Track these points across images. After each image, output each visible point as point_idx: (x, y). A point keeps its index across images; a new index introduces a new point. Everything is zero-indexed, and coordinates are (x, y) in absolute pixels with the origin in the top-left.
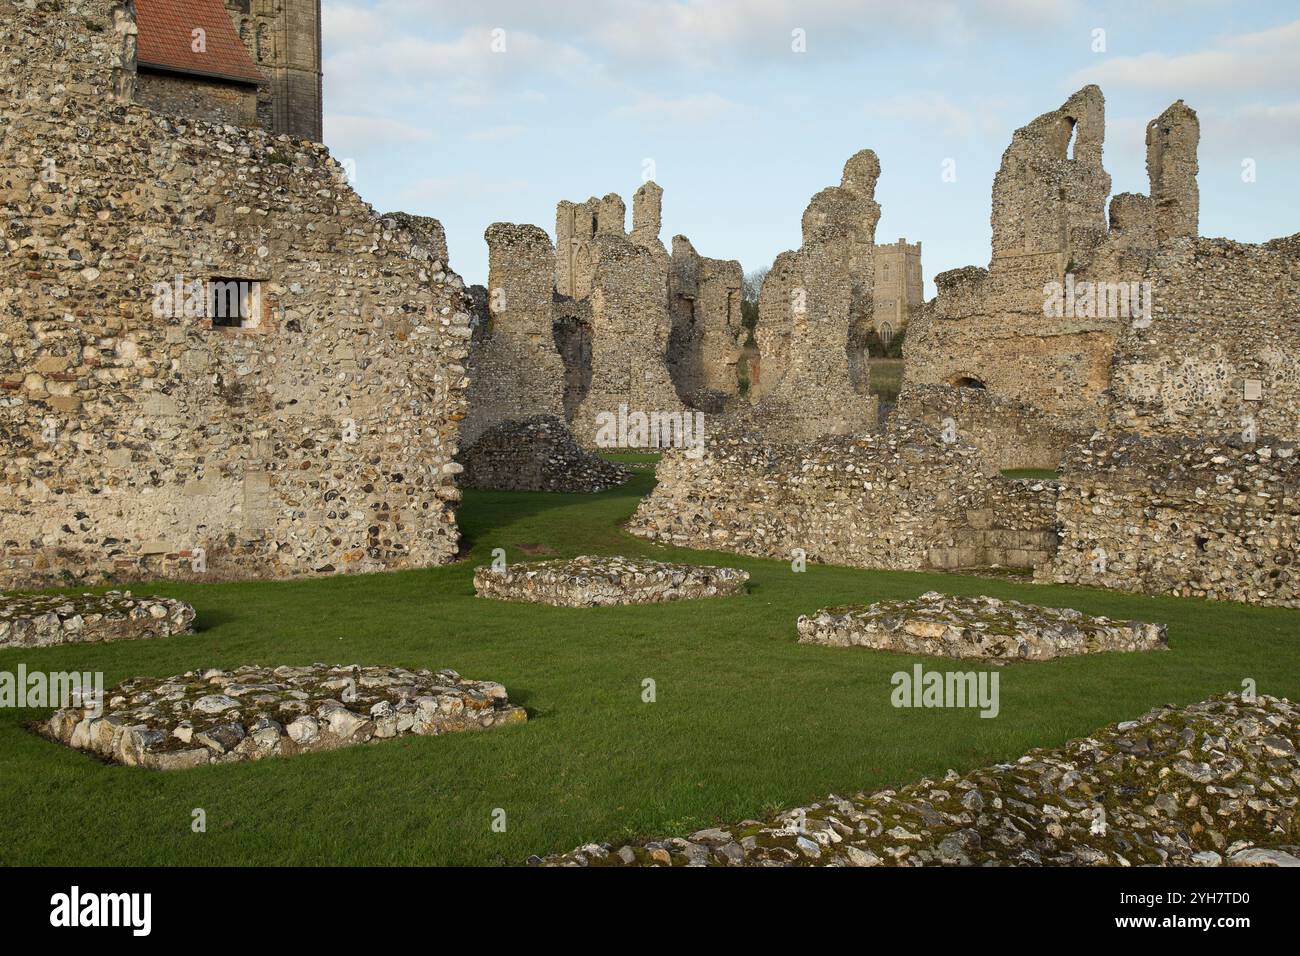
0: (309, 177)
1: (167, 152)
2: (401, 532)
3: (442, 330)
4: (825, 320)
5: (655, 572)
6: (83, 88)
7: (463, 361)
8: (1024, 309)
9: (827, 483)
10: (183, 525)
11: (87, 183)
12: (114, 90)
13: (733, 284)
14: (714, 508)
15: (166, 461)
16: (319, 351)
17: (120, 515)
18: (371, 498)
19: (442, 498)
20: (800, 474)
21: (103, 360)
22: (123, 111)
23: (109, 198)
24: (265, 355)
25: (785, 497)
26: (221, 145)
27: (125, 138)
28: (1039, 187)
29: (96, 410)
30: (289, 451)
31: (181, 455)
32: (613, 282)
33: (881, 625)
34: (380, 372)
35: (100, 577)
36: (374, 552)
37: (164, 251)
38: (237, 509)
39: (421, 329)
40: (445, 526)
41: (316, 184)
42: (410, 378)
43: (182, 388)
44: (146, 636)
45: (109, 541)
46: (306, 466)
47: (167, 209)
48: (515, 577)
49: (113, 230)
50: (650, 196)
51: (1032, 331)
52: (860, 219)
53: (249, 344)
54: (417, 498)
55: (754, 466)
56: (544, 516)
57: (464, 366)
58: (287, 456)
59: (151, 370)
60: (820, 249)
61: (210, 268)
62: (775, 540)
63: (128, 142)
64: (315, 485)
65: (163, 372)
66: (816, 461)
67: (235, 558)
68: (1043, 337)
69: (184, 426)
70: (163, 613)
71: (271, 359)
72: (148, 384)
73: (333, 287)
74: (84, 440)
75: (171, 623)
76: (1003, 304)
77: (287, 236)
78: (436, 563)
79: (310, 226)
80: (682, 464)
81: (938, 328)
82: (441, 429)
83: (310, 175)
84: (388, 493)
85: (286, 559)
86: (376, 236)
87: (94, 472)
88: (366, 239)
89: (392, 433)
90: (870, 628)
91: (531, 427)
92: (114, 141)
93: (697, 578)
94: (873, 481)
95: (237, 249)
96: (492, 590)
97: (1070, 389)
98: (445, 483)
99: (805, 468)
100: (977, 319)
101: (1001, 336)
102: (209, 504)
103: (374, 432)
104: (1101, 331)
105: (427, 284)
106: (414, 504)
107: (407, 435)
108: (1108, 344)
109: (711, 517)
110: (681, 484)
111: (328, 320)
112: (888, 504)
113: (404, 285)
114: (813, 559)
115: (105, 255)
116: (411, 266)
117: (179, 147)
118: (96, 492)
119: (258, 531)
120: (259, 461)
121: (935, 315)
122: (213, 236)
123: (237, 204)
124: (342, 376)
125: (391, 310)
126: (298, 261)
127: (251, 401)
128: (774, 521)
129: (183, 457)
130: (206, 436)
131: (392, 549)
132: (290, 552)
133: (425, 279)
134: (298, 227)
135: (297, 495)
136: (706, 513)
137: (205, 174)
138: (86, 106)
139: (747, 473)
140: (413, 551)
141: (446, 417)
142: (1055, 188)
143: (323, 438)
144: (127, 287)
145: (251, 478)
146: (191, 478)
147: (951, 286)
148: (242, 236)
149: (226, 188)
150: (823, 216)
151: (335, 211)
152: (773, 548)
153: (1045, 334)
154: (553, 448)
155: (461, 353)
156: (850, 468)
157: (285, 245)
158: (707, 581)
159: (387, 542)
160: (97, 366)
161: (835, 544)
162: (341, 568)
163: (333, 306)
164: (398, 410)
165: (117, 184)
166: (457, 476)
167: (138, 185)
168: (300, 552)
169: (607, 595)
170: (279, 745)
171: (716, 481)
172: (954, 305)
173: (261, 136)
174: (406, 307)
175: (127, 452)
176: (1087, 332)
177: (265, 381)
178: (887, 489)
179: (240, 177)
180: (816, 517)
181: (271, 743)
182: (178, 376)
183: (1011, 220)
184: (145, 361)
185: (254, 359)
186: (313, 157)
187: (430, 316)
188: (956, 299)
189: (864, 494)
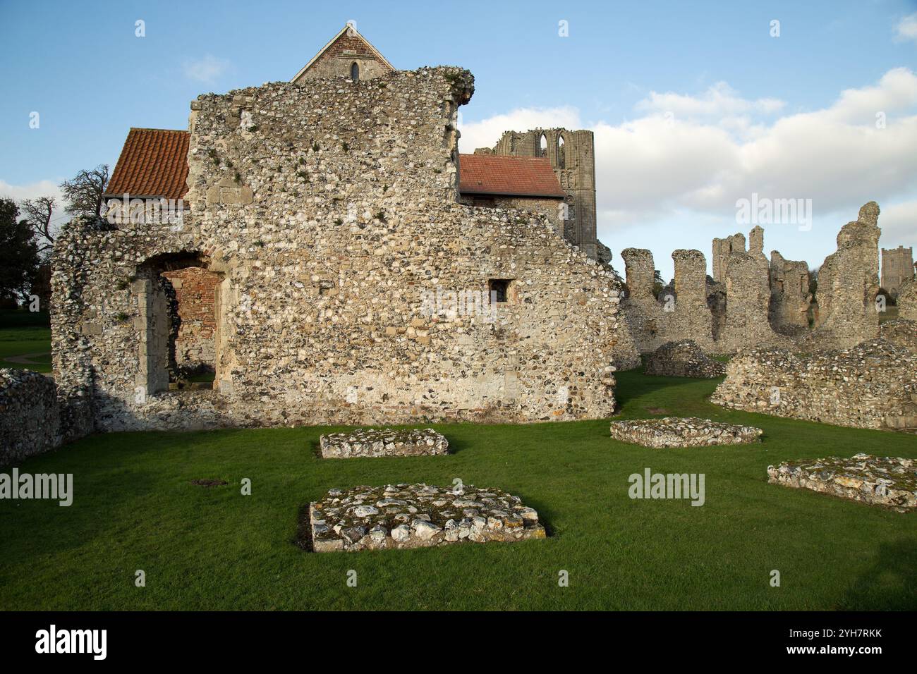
0: (535, 229)
1: (469, 223)
2: (584, 401)
3: (604, 299)
5: (703, 429)
6: (433, 198)
7: (615, 315)
9: (822, 377)
10: (477, 396)
11: (434, 240)
12: (446, 198)
13: (803, 272)
14: (758, 390)
15: (468, 366)
16: (541, 312)
17: (448, 391)
18: (568, 384)
19: (605, 384)
20: (806, 372)
21: (440, 320)
22: (450, 207)
23: (443, 246)
24: (515, 315)
25: (798, 384)
26: (493, 218)
27: (450, 219)
29: (437, 343)
30: (526, 361)
31: (475, 363)
32: (735, 274)
33: (819, 476)
34: (572, 322)
35: (439, 419)
36: (569, 411)
37: (468, 268)
38: (502, 389)
39: (593, 300)
40: (606, 398)
41: (538, 232)
42: (587, 324)
43: (475, 332)
44: (424, 454)
45: (443, 403)
46: (535, 368)
47: (469, 249)
48: (628, 428)
49: (445, 260)
50: (757, 233)
52: (870, 236)
53: (507, 310)
54: (591, 384)
55: (781, 367)
56: (667, 391)
57: (616, 317)
58: (525, 363)
59: (461, 324)
60: (846, 252)
61: (488, 275)
62: (793, 408)
63: (451, 221)
64: (539, 378)
65: (467, 324)
66: (815, 364)
67: (501, 412)
69: (477, 350)
70: (432, 443)
71: (518, 317)
72: (460, 330)
73: (548, 281)
74: (432, 356)
75: (436, 448)
77: (525, 257)
78: (602, 417)
79: (536, 252)
80: (740, 366)
82: (604, 349)
83: (536, 228)
84: (576, 381)
85: (525, 413)
86: (569, 255)
87: (437, 371)
88: (564, 257)
89: (578, 352)
90: (812, 477)
91: (680, 345)
92: (445, 220)
93: (730, 432)
94: (849, 376)
95: (501, 265)
96: (618, 434)
98: (606, 376)
99: (809, 369)
102: (488, 386)
103: (569, 351)
105: (595, 277)
106: (590, 387)
107: (586, 352)
109: (756, 394)
110: (739, 377)
111: (545, 297)
112: (858, 390)
113: (583, 278)
114: (815, 419)
115: (441, 272)
116: (587, 268)
117: (474, 220)
118: (437, 380)
119: (512, 400)
120: (512, 366)
122: (490, 260)
123: (500, 244)
124: (552, 324)
125: (577, 291)
126: (530, 269)
127: (508, 337)
128: (792, 397)
129: (477, 364)
130: (487, 354)
131: (579, 409)
132: (528, 410)
133: (595, 275)
134: (530, 253)
135: (531, 382)
136: (754, 392)
137: (486, 232)
138: (434, 206)
139: (777, 371)
140: (590, 410)
141: (606, 344)
143: (543, 354)
144: (451, 286)
145: (508, 374)
146: (480, 374)
148: (503, 259)
149: (495, 237)
150: (848, 236)
151: (548, 244)
152: (792, 412)
154: (691, 356)
155: (614, 311)
156: (835, 369)
157: (523, 262)
158: (735, 434)
159: (576, 406)
160: (438, 322)
161: (828, 411)
162: (553, 419)
163: (548, 290)
164: (581, 340)
165: (446, 239)
166: (613, 373)
167: (456, 239)
168: (533, 410)
169: (673, 441)
170: (385, 541)
171: (759, 375)
173: (513, 213)
174: (585, 289)
175: (451, 362)
177: (514, 327)
178: (857, 381)
179: (502, 232)
180: (816, 396)
181: (380, 540)
182: (474, 326)
184: (459, 319)
185: (509, 317)
186: (538, 219)
187: (597, 293)
189: (843, 384)
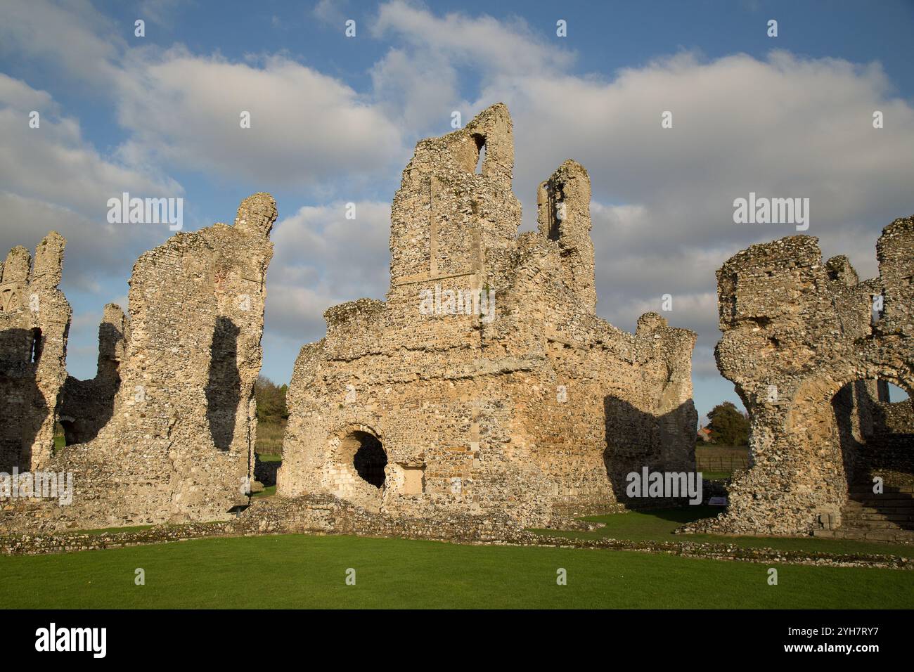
4: (175, 350)
8: (429, 345)
28: (447, 201)
51: (439, 372)
52: (249, 254)
68: (452, 380)
76: (404, 340)
81: (328, 372)
97: (488, 445)
100: (372, 358)
101: (401, 379)
104: (527, 371)
108: (535, 388)
121: (323, 356)
142: (466, 198)
147: (343, 320)
153: (456, 376)
172: (347, 343)
176: (509, 372)
183: (414, 241)
188: (348, 336)
